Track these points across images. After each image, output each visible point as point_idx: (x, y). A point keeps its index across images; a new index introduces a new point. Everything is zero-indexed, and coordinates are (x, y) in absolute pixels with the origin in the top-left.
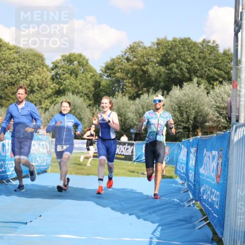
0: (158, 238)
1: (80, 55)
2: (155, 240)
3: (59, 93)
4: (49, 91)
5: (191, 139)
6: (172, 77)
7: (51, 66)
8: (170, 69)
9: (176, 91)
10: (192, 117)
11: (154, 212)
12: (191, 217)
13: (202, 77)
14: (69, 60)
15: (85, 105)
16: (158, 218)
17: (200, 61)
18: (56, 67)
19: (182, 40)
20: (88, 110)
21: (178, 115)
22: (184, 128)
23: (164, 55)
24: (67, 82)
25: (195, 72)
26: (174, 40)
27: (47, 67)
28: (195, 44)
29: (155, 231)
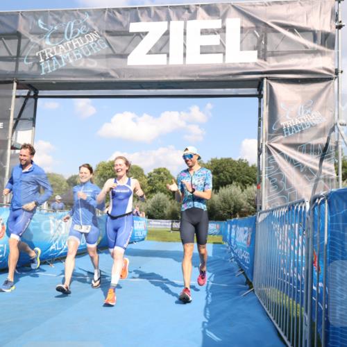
0: (213, 282)
1: (165, 169)
2: (210, 283)
3: (152, 191)
4: (146, 190)
5: (233, 220)
6: (221, 181)
7: (147, 175)
8: (219, 177)
9: (223, 191)
10: (232, 206)
11: (210, 265)
12: (233, 268)
13: (238, 181)
14: (158, 172)
15: (168, 199)
16: (212, 269)
17: (238, 172)
18: (150, 176)
19: (226, 159)
20: (169, 202)
21: (223, 204)
22: (228, 212)
23: (215, 169)
24: (157, 185)
25: (235, 178)
26: (222, 159)
27: (145, 176)
28: (234, 161)
29: (211, 277)
